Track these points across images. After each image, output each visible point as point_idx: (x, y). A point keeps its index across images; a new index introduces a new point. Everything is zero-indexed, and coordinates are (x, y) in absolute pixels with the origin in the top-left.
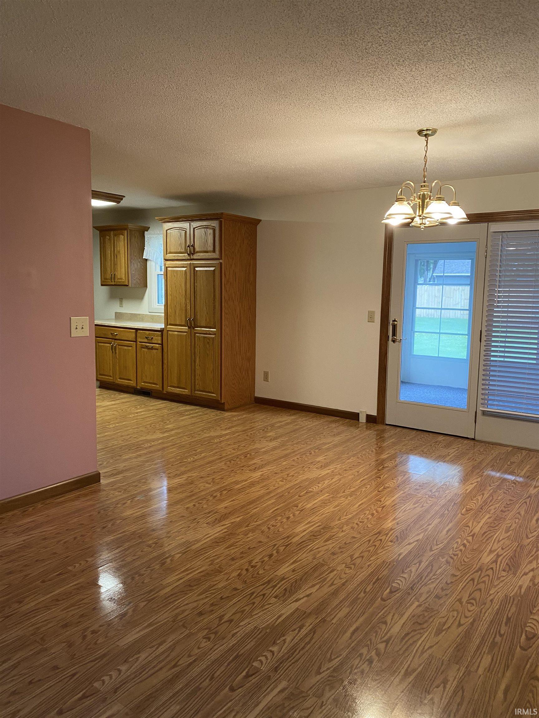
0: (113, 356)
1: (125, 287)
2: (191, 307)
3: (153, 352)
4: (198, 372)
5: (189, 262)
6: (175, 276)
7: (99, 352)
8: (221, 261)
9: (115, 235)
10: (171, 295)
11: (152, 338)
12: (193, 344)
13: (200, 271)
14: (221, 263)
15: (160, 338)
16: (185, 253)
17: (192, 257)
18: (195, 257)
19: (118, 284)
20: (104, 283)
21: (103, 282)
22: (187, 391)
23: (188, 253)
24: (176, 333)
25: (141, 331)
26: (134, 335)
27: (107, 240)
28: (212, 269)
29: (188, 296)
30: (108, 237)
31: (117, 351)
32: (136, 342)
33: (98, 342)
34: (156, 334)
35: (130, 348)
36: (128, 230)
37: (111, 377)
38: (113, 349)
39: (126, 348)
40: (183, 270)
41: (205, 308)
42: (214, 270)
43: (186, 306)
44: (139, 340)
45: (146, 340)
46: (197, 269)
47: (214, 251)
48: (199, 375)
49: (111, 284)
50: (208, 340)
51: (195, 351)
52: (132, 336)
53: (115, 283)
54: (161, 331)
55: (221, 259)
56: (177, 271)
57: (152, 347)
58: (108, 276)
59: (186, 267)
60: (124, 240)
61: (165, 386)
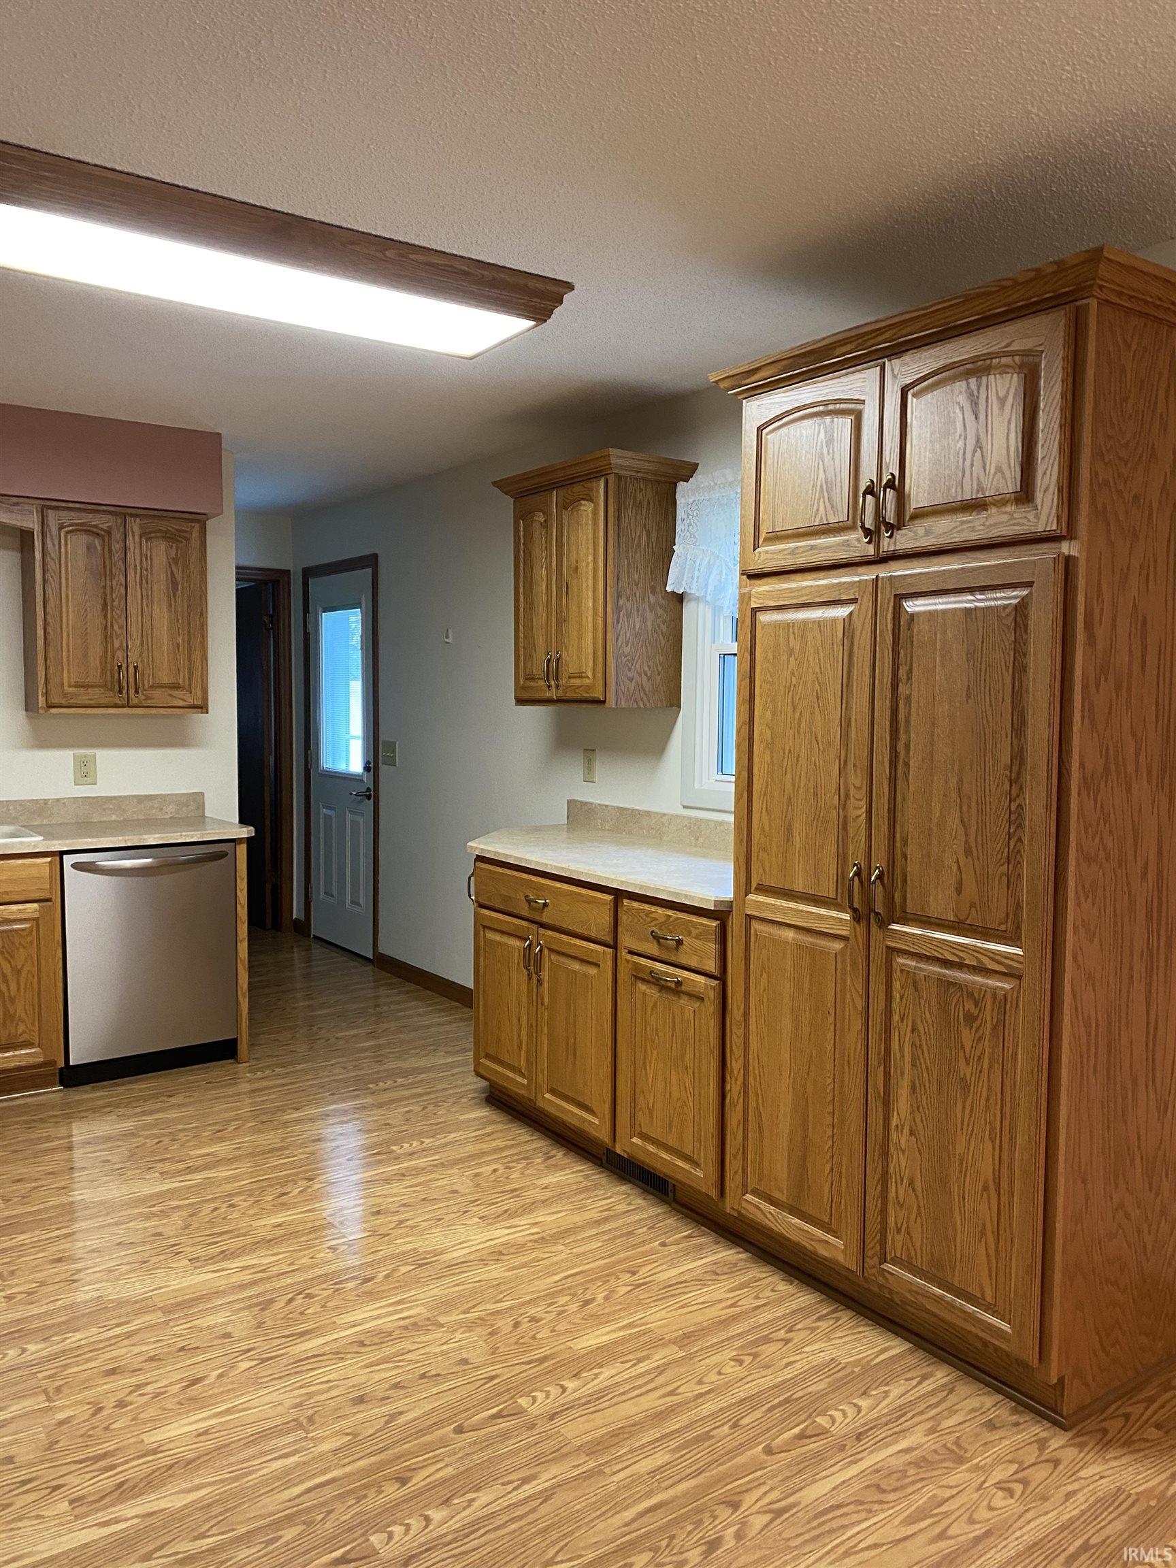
0: (530, 991)
1: (594, 706)
2: (869, 812)
3: (682, 1009)
4: (901, 1162)
5: (867, 575)
6: (791, 652)
7: (485, 967)
8: (1065, 548)
9: (565, 506)
10: (770, 746)
11: (680, 942)
12: (878, 1005)
13: (932, 614)
14: (1069, 562)
15: (712, 947)
16: (852, 528)
17: (887, 545)
18: (905, 540)
19: (570, 695)
20: (525, 696)
21: (523, 688)
22: (839, 1243)
23: (869, 524)
24: (790, 934)
25: (636, 905)
26: (606, 919)
27: (536, 525)
28: (1007, 598)
29: (858, 752)
30: (540, 517)
31: (545, 975)
32: (615, 947)
33: (485, 927)
34: (695, 925)
35: (592, 971)
36: (611, 478)
37: (522, 1075)
38: (532, 962)
39: (576, 966)
40: (834, 621)
41: (953, 821)
42: (1021, 608)
43: (843, 805)
44: (626, 941)
45: (652, 948)
46: (912, 606)
47: (1025, 494)
48: (911, 1183)
49: (548, 695)
50: (969, 1005)
51: (888, 1049)
52: (598, 918)
53: (561, 694)
54: (721, 914)
55: (1070, 535)
56: (805, 624)
57: (679, 983)
58: (538, 669)
59: (854, 601)
60: (595, 519)
61: (732, 1183)
